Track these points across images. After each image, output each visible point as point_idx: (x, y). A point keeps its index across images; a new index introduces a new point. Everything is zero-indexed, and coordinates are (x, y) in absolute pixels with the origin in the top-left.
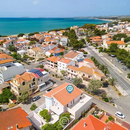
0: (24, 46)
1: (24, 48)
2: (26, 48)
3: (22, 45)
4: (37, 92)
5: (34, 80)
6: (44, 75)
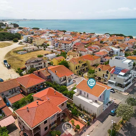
4: (105, 83)
5: (107, 72)
6: (120, 75)
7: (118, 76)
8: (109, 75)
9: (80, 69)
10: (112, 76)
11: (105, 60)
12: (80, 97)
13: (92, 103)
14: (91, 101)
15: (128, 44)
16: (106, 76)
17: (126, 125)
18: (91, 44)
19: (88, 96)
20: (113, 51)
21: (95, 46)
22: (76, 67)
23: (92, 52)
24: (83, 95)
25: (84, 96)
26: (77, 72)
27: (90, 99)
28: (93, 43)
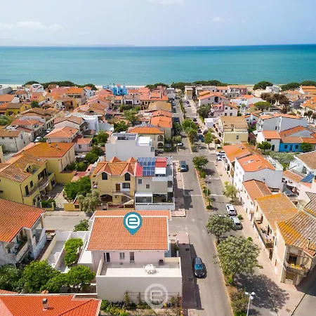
0: (226, 108)
1: (226, 114)
2: (231, 114)
3: (224, 105)
4: (127, 206)
5: (127, 177)
6: (157, 175)
7: (154, 179)
8: (132, 182)
9: (37, 192)
10: (140, 182)
11: (80, 146)
12: (112, 273)
13: (155, 272)
14: (150, 268)
15: (99, 102)
16: (124, 187)
17: (239, 283)
18: (10, 113)
19: (132, 258)
20: (86, 124)
21: (30, 117)
22: (27, 188)
23: (30, 134)
24: (116, 263)
25: (121, 264)
26: (34, 201)
27: (145, 264)
28: (16, 111)
